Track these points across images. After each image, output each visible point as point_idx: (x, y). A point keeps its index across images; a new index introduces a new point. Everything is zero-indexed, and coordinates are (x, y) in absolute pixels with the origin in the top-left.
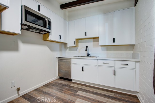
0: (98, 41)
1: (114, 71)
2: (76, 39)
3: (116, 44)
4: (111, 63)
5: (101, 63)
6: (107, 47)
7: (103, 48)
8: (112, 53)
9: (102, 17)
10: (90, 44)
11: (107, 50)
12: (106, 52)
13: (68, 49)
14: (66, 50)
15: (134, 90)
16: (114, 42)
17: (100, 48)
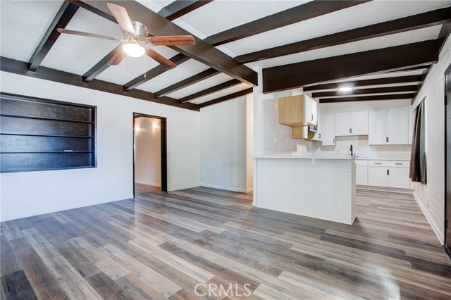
1: (388, 171)
2: (336, 137)
4: (384, 163)
6: (379, 147)
7: (373, 147)
8: (386, 154)
9: (371, 112)
11: (379, 150)
12: (377, 152)
14: (316, 150)
15: (408, 188)
16: (387, 141)
17: (369, 147)
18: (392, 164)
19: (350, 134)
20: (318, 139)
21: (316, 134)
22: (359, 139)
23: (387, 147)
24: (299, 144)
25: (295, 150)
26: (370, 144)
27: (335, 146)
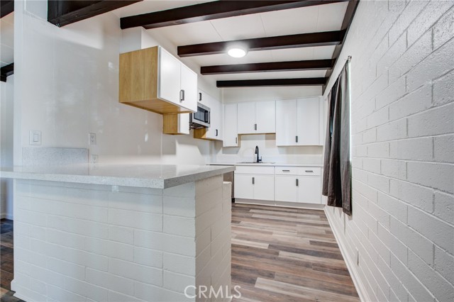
0: (275, 139)
1: (297, 180)
2: (239, 135)
3: (299, 143)
4: (293, 171)
5: (279, 170)
6: (288, 149)
7: (281, 149)
8: (295, 158)
9: (279, 103)
10: (262, 143)
11: (288, 152)
12: (285, 155)
13: (221, 151)
14: (217, 153)
15: (319, 203)
16: (297, 141)
17: (277, 149)
18: (302, 171)
19: (254, 132)
20: (214, 137)
21: (209, 129)
22: (266, 139)
23: (296, 149)
24: (180, 143)
25: (173, 152)
26: (277, 145)
27: (239, 147)
